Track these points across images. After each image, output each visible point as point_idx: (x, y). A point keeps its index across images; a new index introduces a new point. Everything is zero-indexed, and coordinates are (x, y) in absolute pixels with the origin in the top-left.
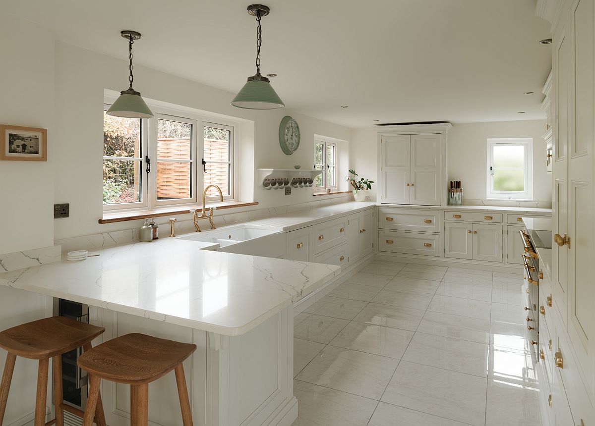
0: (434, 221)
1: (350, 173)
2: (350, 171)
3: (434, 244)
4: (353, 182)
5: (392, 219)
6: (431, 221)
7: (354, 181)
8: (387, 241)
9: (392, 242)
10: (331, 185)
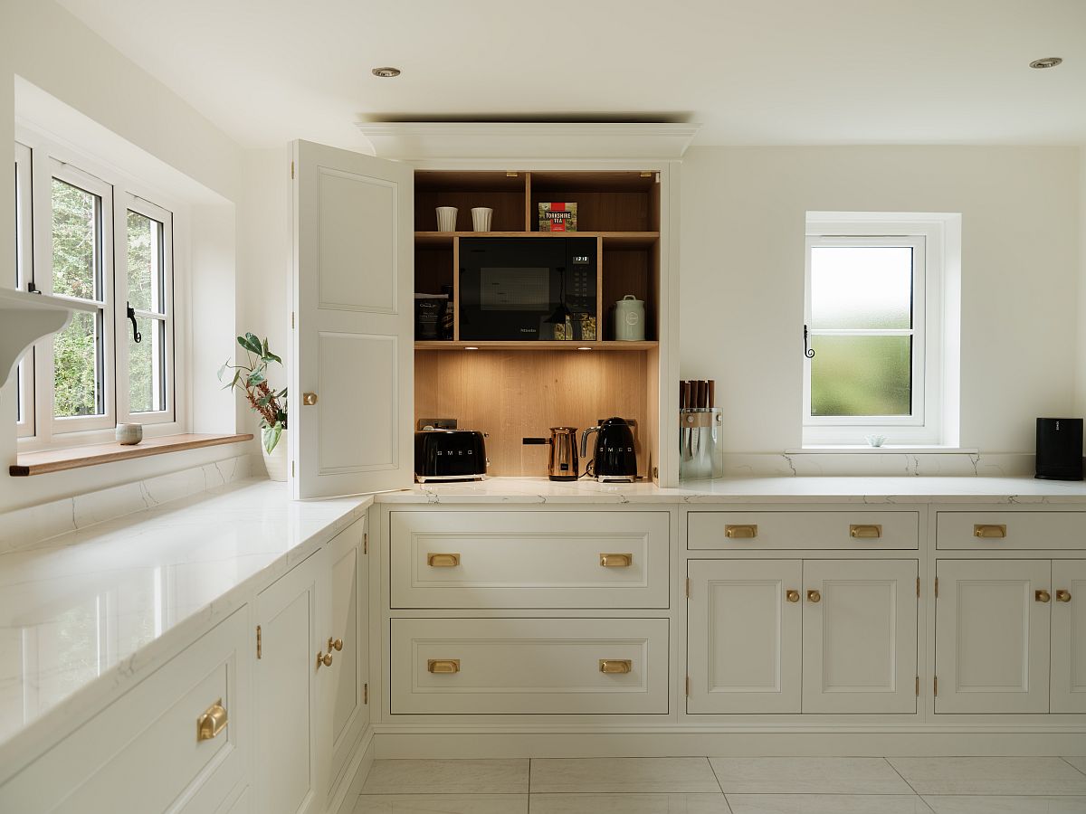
0: (642, 559)
1: (243, 349)
2: (241, 340)
3: (643, 661)
4: (257, 392)
5: (455, 559)
6: (627, 559)
7: (263, 387)
8: (432, 666)
9: (456, 666)
10: (146, 408)
